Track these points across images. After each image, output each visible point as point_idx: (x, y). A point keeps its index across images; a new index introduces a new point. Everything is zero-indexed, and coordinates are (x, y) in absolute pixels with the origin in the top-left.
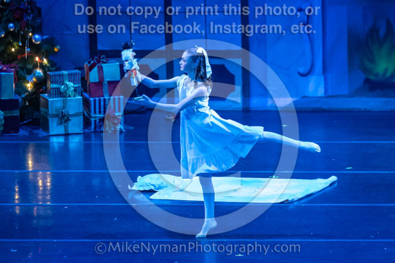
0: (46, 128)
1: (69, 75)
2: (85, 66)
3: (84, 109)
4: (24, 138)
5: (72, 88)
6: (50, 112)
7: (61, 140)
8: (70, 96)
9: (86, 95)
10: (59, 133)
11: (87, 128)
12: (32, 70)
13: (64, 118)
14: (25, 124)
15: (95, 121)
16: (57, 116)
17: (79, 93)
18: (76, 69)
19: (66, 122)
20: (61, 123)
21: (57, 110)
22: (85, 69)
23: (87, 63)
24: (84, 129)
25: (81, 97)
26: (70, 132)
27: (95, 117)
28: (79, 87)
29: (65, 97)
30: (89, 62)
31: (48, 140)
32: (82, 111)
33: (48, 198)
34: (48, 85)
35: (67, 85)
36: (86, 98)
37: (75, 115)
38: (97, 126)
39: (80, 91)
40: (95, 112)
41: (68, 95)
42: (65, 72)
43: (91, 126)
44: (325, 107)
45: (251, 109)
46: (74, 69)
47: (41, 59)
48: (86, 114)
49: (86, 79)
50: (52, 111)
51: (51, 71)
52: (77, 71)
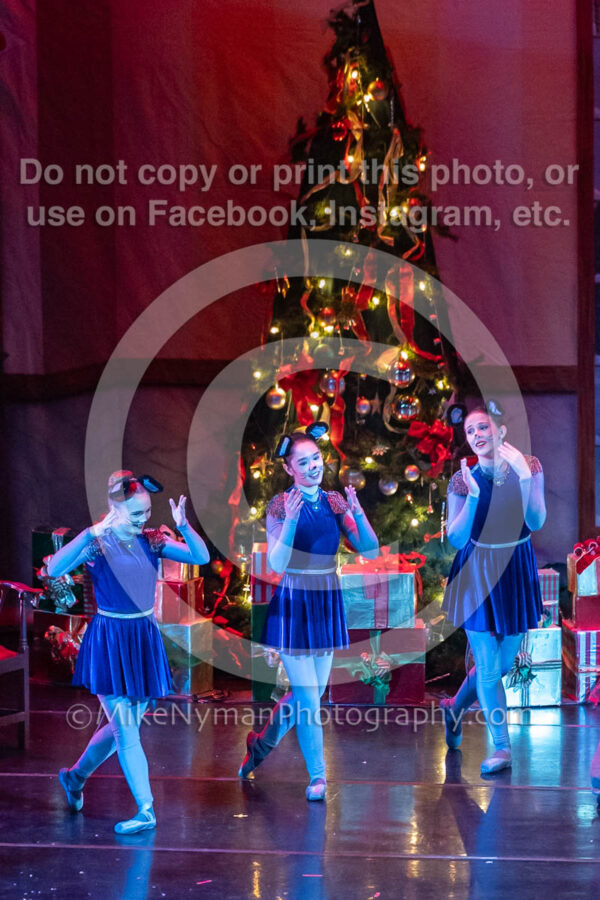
2: (569, 560)
3: (565, 653)
9: (571, 625)
11: (569, 695)
13: (521, 673)
15: (588, 679)
17: (554, 620)
18: (549, 567)
19: (525, 680)
20: (515, 684)
22: (570, 568)
23: (574, 554)
24: (563, 696)
25: (560, 629)
26: (532, 703)
27: (588, 672)
28: (554, 606)
30: (579, 553)
32: (560, 659)
36: (570, 631)
37: (543, 666)
38: (592, 692)
39: (557, 615)
40: (588, 662)
43: (579, 691)
48: (568, 664)
49: (570, 589)
52: (552, 572)
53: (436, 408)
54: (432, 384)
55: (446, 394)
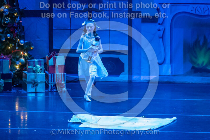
0: (26, 89)
1: (38, 61)
2: (46, 57)
3: (46, 79)
4: (14, 94)
5: (40, 69)
6: (28, 81)
7: (34, 95)
8: (38, 73)
9: (47, 72)
10: (32, 92)
11: (47, 89)
12: (19, 59)
13: (35, 84)
14: (14, 87)
15: (51, 86)
16: (31, 83)
17: (43, 71)
18: (42, 58)
19: (36, 86)
20: (33, 87)
21: (31, 80)
22: (47, 58)
23: (48, 55)
24: (45, 90)
25: (44, 73)
26: (38, 91)
27: (51, 84)
28: (43, 68)
29: (36, 73)
30: (49, 55)
31: (26, 95)
32: (44, 81)
33: (26, 125)
34: (27, 67)
35: (37, 67)
36: (47, 74)
37: (41, 82)
38: (52, 89)
39: (44, 70)
40: (51, 81)
41: (37, 72)
42: (36, 60)
43: (49, 88)
44: (171, 81)
45: (132, 81)
46: (40, 59)
47: (24, 53)
48: (46, 82)
49: (47, 64)
50: (29, 80)
51: (29, 59)
52: (42, 60)
53: (15, 20)
54: (14, 14)
55: (17, 17)
